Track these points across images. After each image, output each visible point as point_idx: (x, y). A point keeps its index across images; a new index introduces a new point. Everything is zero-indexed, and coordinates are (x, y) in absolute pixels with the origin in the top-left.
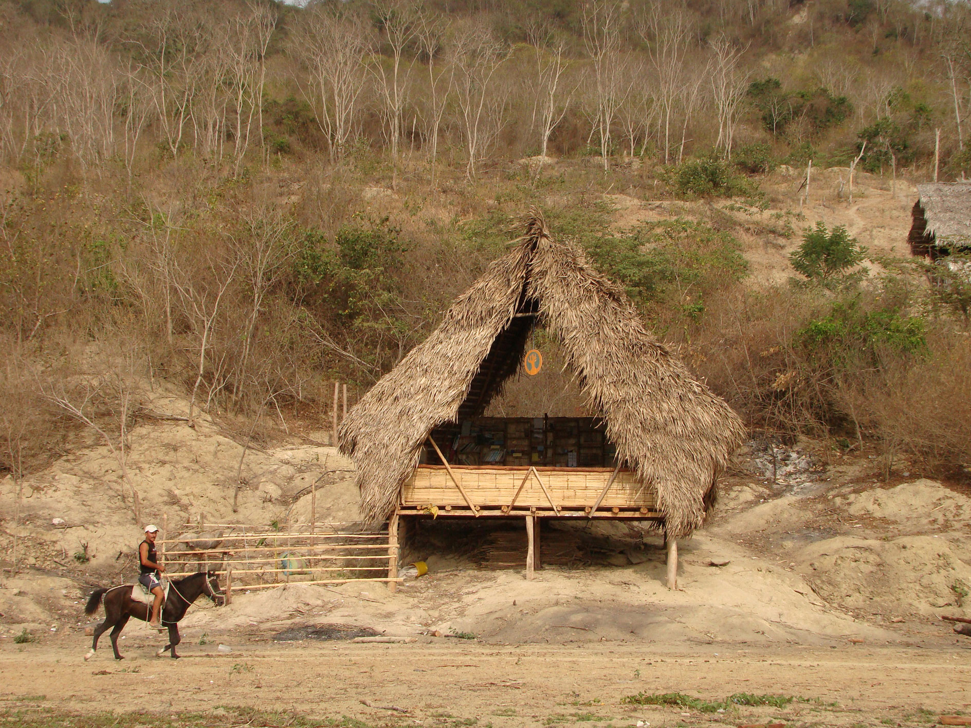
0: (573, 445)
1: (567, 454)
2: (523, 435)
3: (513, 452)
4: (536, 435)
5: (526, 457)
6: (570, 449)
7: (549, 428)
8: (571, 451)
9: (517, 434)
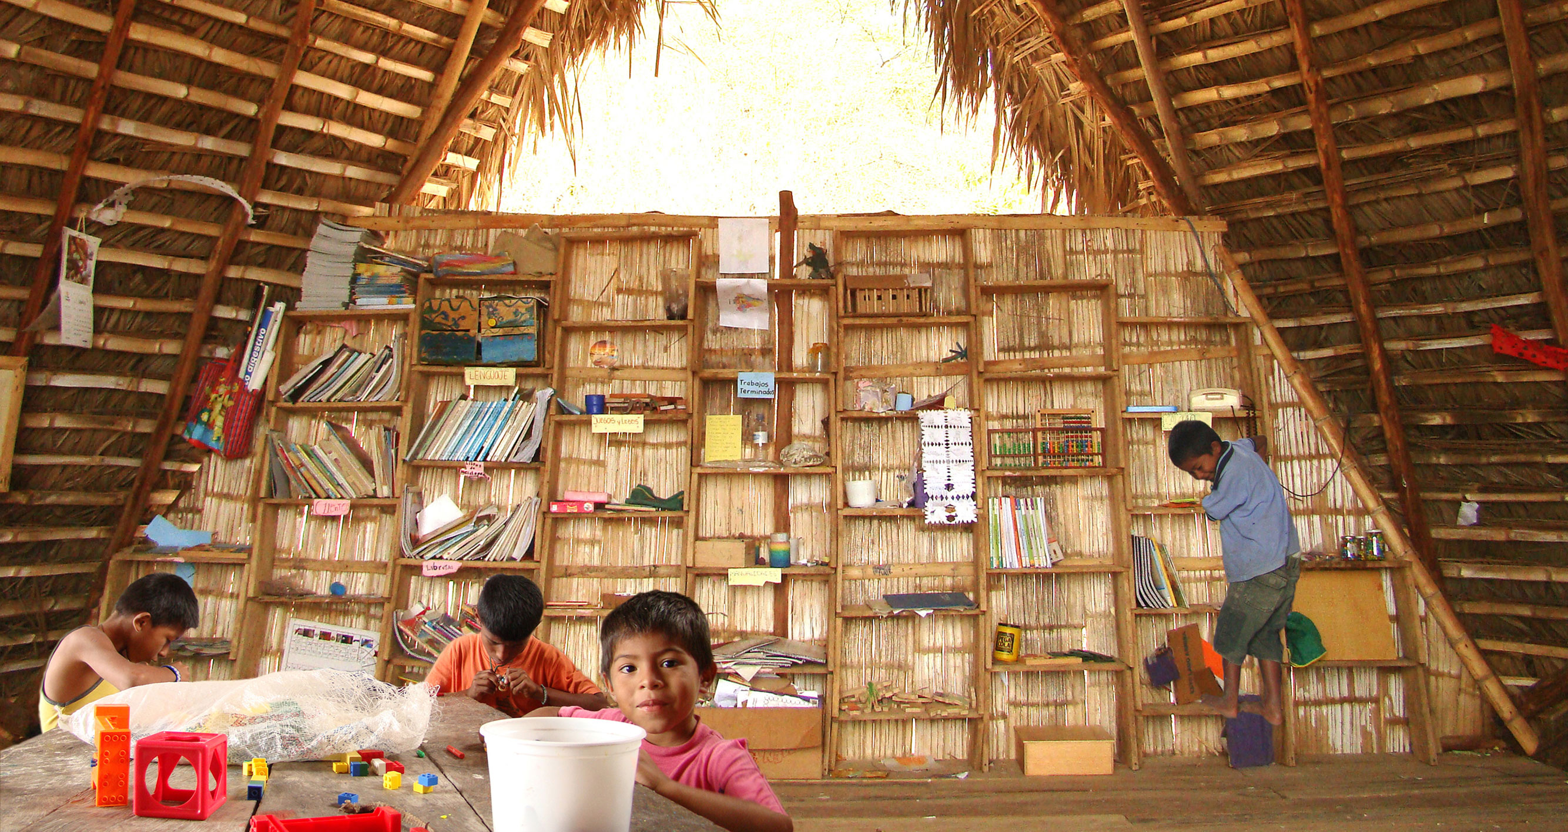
0: (944, 368)
1: (911, 418)
2: (656, 311)
3: (599, 405)
4: (729, 318)
5: (673, 435)
6: (927, 388)
7: (803, 273)
8: (938, 404)
9: (623, 310)
